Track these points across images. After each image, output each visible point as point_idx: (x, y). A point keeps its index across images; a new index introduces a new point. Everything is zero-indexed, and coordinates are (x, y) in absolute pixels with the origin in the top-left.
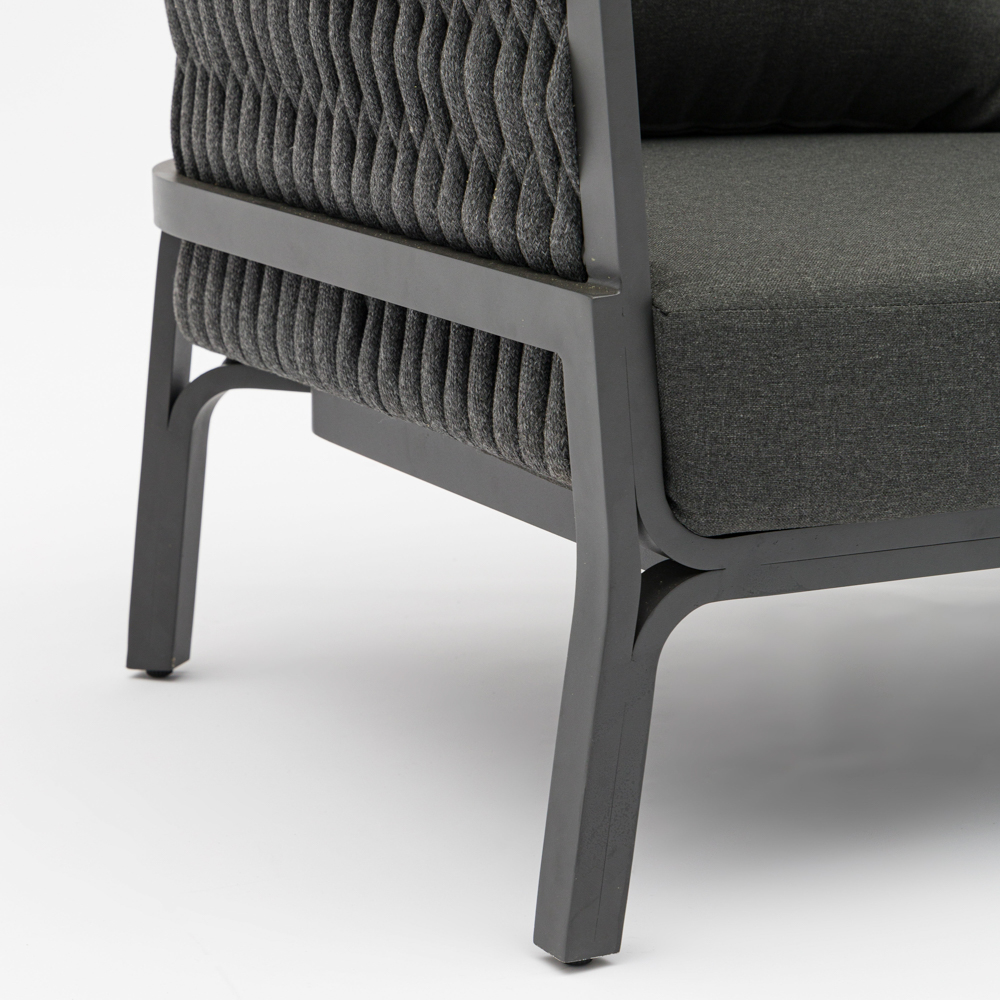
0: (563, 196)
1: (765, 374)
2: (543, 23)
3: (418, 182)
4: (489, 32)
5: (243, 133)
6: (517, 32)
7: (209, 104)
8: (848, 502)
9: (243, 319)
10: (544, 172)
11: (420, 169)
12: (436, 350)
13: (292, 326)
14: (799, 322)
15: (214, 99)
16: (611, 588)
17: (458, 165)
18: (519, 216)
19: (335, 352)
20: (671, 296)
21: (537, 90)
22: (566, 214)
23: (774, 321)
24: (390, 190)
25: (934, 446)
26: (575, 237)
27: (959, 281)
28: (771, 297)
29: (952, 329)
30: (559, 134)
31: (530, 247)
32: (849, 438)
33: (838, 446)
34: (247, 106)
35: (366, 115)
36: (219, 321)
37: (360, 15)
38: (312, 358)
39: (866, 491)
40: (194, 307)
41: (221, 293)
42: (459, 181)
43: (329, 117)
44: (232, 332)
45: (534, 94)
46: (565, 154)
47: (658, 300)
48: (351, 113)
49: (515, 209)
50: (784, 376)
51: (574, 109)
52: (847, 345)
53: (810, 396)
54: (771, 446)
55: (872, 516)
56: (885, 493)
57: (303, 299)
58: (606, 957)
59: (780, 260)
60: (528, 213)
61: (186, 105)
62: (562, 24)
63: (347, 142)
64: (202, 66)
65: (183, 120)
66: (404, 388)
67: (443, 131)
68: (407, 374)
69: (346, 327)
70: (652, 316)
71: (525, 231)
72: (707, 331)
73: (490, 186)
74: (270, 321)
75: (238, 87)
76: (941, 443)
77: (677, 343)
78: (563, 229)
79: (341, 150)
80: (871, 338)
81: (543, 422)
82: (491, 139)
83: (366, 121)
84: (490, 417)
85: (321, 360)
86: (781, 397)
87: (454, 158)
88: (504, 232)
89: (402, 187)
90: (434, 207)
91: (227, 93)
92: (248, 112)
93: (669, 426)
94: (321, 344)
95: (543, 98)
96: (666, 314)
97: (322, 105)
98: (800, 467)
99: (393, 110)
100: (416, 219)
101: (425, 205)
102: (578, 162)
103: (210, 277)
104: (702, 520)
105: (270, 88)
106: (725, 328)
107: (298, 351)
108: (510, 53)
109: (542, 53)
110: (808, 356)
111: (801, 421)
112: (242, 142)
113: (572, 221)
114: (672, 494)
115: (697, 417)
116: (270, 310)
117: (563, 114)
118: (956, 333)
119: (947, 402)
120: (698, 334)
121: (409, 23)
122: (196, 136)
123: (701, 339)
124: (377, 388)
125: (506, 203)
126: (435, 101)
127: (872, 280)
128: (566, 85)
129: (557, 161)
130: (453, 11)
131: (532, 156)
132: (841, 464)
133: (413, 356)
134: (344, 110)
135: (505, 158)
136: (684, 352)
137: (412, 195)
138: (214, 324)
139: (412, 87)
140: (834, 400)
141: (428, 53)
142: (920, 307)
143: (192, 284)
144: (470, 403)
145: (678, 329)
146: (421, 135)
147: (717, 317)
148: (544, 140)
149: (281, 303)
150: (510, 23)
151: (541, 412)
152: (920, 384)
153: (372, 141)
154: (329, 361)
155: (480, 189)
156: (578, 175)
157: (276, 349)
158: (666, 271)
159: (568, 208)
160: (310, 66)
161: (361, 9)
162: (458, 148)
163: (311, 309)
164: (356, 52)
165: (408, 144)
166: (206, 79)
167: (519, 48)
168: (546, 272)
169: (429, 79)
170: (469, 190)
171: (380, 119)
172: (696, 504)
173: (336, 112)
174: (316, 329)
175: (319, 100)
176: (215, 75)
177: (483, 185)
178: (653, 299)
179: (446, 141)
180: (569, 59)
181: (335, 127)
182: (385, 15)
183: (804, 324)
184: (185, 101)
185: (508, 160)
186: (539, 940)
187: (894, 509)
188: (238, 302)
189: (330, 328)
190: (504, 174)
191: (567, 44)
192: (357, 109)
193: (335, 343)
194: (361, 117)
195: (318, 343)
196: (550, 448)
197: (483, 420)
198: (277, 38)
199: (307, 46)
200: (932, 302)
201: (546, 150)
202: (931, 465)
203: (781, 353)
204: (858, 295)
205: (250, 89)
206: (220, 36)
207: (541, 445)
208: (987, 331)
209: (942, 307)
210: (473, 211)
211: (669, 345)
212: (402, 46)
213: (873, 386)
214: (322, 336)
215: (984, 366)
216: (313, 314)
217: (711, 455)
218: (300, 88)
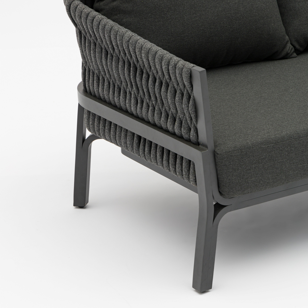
0: (193, 127)
1: (240, 164)
2: (187, 90)
3: (155, 115)
4: (173, 88)
5: (106, 90)
6: (181, 90)
7: (95, 80)
8: (258, 188)
9: (106, 132)
10: (188, 121)
11: (156, 112)
12: (160, 151)
13: (121, 136)
14: (247, 152)
15: (96, 79)
16: (208, 212)
17: (166, 113)
18: (182, 129)
19: (133, 145)
20: (218, 149)
21: (187, 105)
22: (194, 131)
23: (241, 153)
24: (148, 114)
25: (277, 174)
26: (196, 136)
27: (281, 137)
28: (240, 147)
29: (280, 148)
30: (193, 116)
31: (185, 136)
32: (258, 175)
33: (256, 177)
34: (106, 84)
35: (140, 95)
36: (99, 131)
37: (139, 75)
38: (127, 145)
39: (262, 185)
40: (92, 126)
41: (100, 124)
42: (166, 117)
43: (131, 94)
44: (103, 134)
45: (186, 106)
46: (194, 120)
47: (216, 150)
48: (136, 94)
49: (181, 127)
50: (244, 164)
51: (196, 110)
52: (257, 156)
53: (250, 168)
54: (242, 180)
55: (263, 190)
56: (267, 185)
57: (124, 131)
58: (209, 290)
59: (241, 136)
60: (184, 129)
61: (87, 77)
62: (192, 92)
63: (136, 100)
64: (92, 69)
65: (86, 80)
66: (153, 158)
67: (162, 105)
68: (153, 155)
69: (136, 140)
70: (215, 154)
71: (184, 133)
72: (227, 157)
73: (175, 120)
74: (114, 134)
75: (103, 78)
76: (278, 173)
77: (221, 160)
78: (194, 134)
79: (134, 102)
80: (263, 153)
81: (189, 173)
82: (175, 111)
83: (140, 97)
84: (175, 168)
85: (129, 146)
86: (243, 169)
87: (165, 112)
88: (179, 131)
89: (151, 115)
90: (160, 121)
91: (100, 79)
92: (107, 85)
93: (219, 176)
94: (129, 143)
95: (188, 107)
96: (218, 154)
97: (128, 90)
98: (248, 183)
99: (148, 97)
100: (155, 122)
101: (158, 120)
102: (197, 121)
103: (96, 119)
104: (227, 196)
105: (113, 81)
106: (231, 156)
107: (123, 143)
108: (179, 95)
109: (187, 97)
110: (249, 159)
111: (248, 173)
112: (105, 92)
113: (196, 133)
114: (220, 191)
115: (225, 175)
116: (114, 131)
117: (193, 112)
118: (281, 149)
119: (279, 164)
120: (225, 158)
121: (152, 80)
122: (91, 86)
123: (226, 159)
124: (145, 156)
125: (179, 125)
126: (160, 99)
127: (262, 140)
128: (194, 105)
129: (191, 119)
130: (164, 81)
131: (185, 116)
132: (257, 181)
133: (155, 151)
134: (134, 93)
135: (178, 115)
136: (222, 162)
137: (154, 117)
138: (98, 131)
139: (153, 94)
140: (255, 168)
141: (158, 89)
142: (273, 145)
143: (91, 120)
144: (170, 165)
145: (221, 157)
146: (156, 104)
147: (229, 154)
148: (189, 115)
149: (117, 131)
150: (179, 88)
151: (189, 170)
152: (273, 161)
153: (142, 102)
154: (131, 147)
155: (172, 120)
156: (197, 124)
157: (116, 140)
158: (217, 142)
159: (194, 130)
160: (125, 81)
161: (139, 73)
162: (166, 109)
163: (126, 134)
164: (138, 83)
165: (152, 105)
166: (93, 73)
167: (181, 94)
168: (189, 141)
169: (158, 94)
170: (169, 120)
171: (144, 97)
172: (225, 193)
173: (132, 93)
174: (127, 139)
175: (127, 88)
176: (96, 73)
177: (172, 119)
178: (215, 150)
179: (162, 107)
180: (194, 100)
181: (132, 97)
182: (146, 76)
183: (248, 152)
184: (87, 76)
185: (179, 116)
186: (194, 287)
187: (268, 188)
188: (105, 127)
189: (131, 139)
190: (178, 119)
191: (194, 97)
192: (138, 93)
193: (133, 143)
194: (139, 96)
195: (128, 142)
196: (191, 179)
197: (174, 169)
198: (116, 72)
199: (124, 77)
200: (275, 143)
201: (189, 117)
202: (276, 178)
203: (243, 159)
204: (259, 144)
205: (107, 80)
206: (98, 65)
207: (189, 178)
208: (288, 147)
209: (278, 144)
210: (171, 125)
211: (219, 160)
212: (151, 85)
213: (263, 163)
214: (129, 141)
215: (287, 155)
216: (127, 135)
217: (229, 183)
218: (121, 84)
